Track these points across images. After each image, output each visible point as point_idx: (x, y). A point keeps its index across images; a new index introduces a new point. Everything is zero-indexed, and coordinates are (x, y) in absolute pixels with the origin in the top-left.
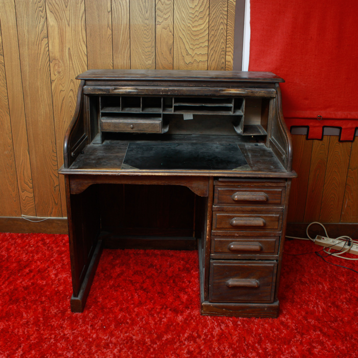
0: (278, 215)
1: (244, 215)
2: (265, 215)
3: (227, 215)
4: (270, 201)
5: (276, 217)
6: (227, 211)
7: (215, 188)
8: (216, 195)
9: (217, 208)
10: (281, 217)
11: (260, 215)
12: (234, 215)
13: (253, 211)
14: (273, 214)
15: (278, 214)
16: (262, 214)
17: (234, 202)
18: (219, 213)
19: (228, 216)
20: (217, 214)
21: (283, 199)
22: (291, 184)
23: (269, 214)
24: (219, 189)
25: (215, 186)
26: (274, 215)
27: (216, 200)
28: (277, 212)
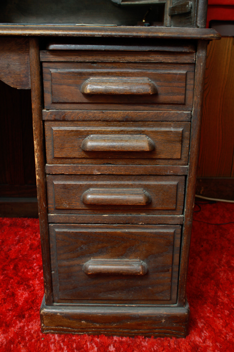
0: (181, 130)
1: (110, 129)
2: (154, 129)
3: (74, 128)
4: (162, 98)
5: (176, 133)
6: (73, 121)
7: (44, 70)
8: (47, 85)
9: (51, 113)
10: (187, 134)
11: (143, 129)
12: (89, 129)
13: (127, 121)
14: (170, 126)
15: (180, 127)
16: (148, 126)
17: (85, 100)
18: (58, 126)
19: (77, 131)
20: (55, 128)
21: (189, 94)
22: (207, 57)
23: (161, 126)
24: (53, 71)
25: (45, 65)
26: (172, 129)
27: (48, 98)
28: (178, 122)
